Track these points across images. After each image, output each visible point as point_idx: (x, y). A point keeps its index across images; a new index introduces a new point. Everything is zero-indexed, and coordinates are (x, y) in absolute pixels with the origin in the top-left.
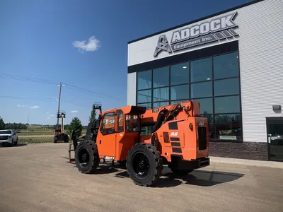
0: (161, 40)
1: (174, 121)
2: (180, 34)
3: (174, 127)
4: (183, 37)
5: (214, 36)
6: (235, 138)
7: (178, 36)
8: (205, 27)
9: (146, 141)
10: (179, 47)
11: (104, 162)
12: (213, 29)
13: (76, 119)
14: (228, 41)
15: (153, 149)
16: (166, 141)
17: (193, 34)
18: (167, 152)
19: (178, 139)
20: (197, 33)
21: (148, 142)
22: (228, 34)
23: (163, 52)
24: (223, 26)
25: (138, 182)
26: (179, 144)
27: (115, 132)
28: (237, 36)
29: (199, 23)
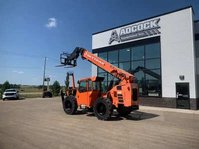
0: (113, 34)
1: (120, 85)
2: (125, 30)
3: (119, 88)
4: (127, 32)
5: (146, 32)
6: (157, 95)
7: (124, 31)
8: (140, 26)
9: (104, 96)
10: (124, 38)
11: (81, 108)
12: (145, 28)
13: (56, 82)
14: (154, 36)
15: (108, 100)
16: (115, 96)
17: (133, 31)
18: (116, 102)
19: (121, 95)
20: (136, 30)
21: (106, 96)
22: (154, 32)
23: (115, 41)
24: (152, 27)
25: (100, 118)
26: (122, 98)
27: (86, 91)
28: (160, 33)
29: (137, 24)
